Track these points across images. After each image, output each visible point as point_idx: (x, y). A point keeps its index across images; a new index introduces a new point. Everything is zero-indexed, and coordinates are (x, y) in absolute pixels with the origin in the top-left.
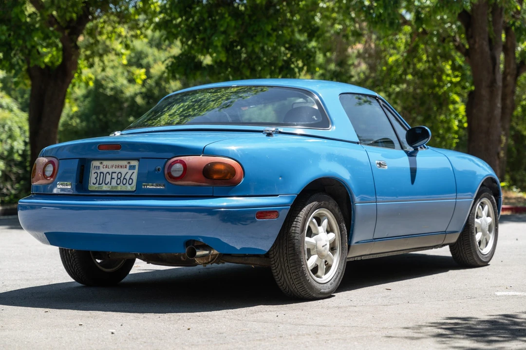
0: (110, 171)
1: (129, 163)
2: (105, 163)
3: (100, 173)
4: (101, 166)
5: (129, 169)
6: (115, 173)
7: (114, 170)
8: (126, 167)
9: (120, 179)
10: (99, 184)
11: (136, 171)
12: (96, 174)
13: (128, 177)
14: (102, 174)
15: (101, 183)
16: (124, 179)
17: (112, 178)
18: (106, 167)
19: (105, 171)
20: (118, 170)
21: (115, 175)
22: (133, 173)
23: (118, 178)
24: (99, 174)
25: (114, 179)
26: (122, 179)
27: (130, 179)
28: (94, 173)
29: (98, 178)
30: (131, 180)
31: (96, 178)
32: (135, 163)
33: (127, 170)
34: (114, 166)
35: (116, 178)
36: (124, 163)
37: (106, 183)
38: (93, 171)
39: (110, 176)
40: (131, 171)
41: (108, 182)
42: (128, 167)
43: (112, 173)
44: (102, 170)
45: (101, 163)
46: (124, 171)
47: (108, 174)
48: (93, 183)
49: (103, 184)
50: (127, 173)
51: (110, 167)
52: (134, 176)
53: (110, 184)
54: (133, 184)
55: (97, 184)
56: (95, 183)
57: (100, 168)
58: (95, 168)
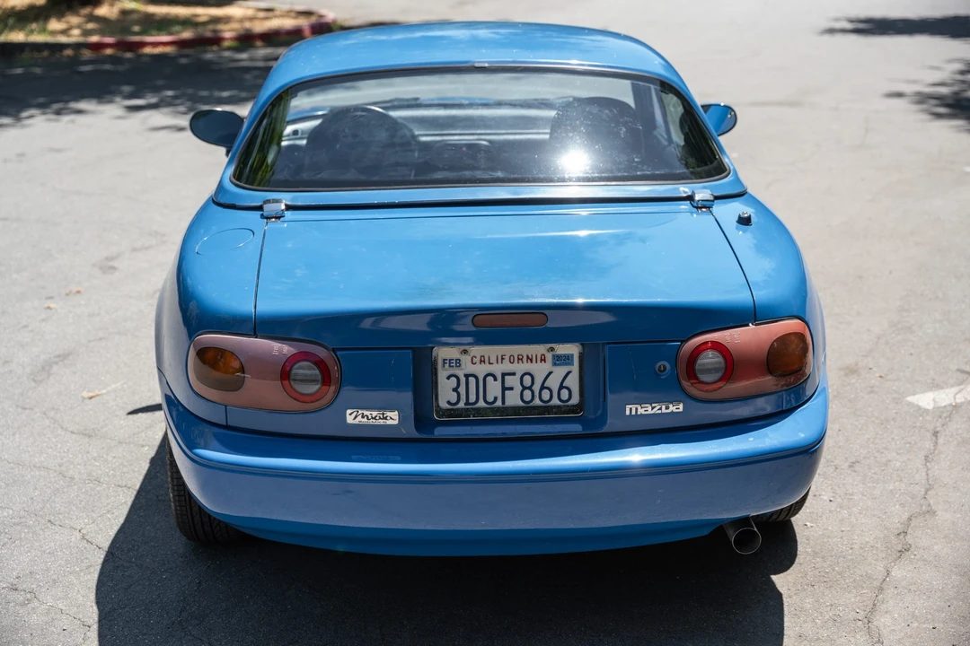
0: (498, 369)
1: (552, 349)
2: (477, 351)
3: (467, 376)
4: (466, 359)
5: (555, 364)
6: (514, 374)
7: (507, 367)
8: (543, 360)
9: (530, 388)
10: (467, 403)
11: (575, 368)
12: (454, 379)
13: (554, 383)
14: (472, 380)
15: (472, 398)
16: (543, 387)
17: (504, 389)
18: (482, 361)
19: (481, 370)
20: (520, 368)
21: (510, 381)
22: (569, 373)
23: (524, 388)
24: (463, 380)
25: (511, 389)
26: (537, 388)
27: (561, 387)
28: (448, 378)
29: (462, 390)
30: (564, 391)
31: (455, 390)
32: (573, 349)
33: (547, 367)
34: (507, 358)
35: (518, 388)
36: (539, 349)
37: (490, 399)
38: (442, 374)
39: (499, 382)
40: (560, 372)
41: (496, 399)
42: (549, 356)
43: (504, 375)
44: (470, 369)
45: (465, 352)
46: (540, 370)
47: (490, 379)
48: (449, 403)
49: (481, 404)
50: (551, 373)
51: (493, 360)
52: (573, 382)
53: (503, 402)
54: (575, 400)
55: (461, 405)
56: (454, 400)
57: (463, 363)
58: (447, 366)
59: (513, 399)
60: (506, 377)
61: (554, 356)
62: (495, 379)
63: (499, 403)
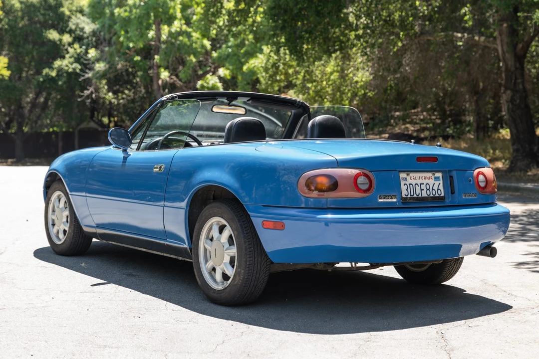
0: (419, 182)
1: (433, 174)
2: (412, 175)
3: (410, 184)
4: (408, 178)
5: (435, 180)
7: (421, 181)
8: (432, 179)
9: (429, 190)
10: (411, 195)
11: (441, 182)
12: (406, 186)
13: (436, 188)
14: (411, 186)
15: (412, 194)
16: (433, 190)
18: (414, 179)
19: (414, 182)
20: (425, 182)
22: (439, 183)
23: (427, 190)
24: (409, 186)
25: (423, 190)
26: (431, 190)
27: (438, 189)
28: (404, 185)
29: (409, 190)
30: (439, 191)
31: (407, 190)
32: (439, 175)
33: (433, 181)
34: (421, 178)
35: (425, 190)
36: (429, 175)
38: (402, 183)
39: (419, 187)
40: (437, 183)
41: (419, 194)
42: (433, 177)
43: (421, 184)
44: (409, 181)
45: (408, 175)
46: (431, 182)
47: (417, 185)
48: (405, 195)
49: (415, 196)
50: (434, 184)
51: (417, 178)
52: (441, 187)
54: (443, 195)
55: (409, 196)
56: (407, 194)
58: (403, 180)
59: (424, 195)
60: (422, 185)
63: (420, 196)
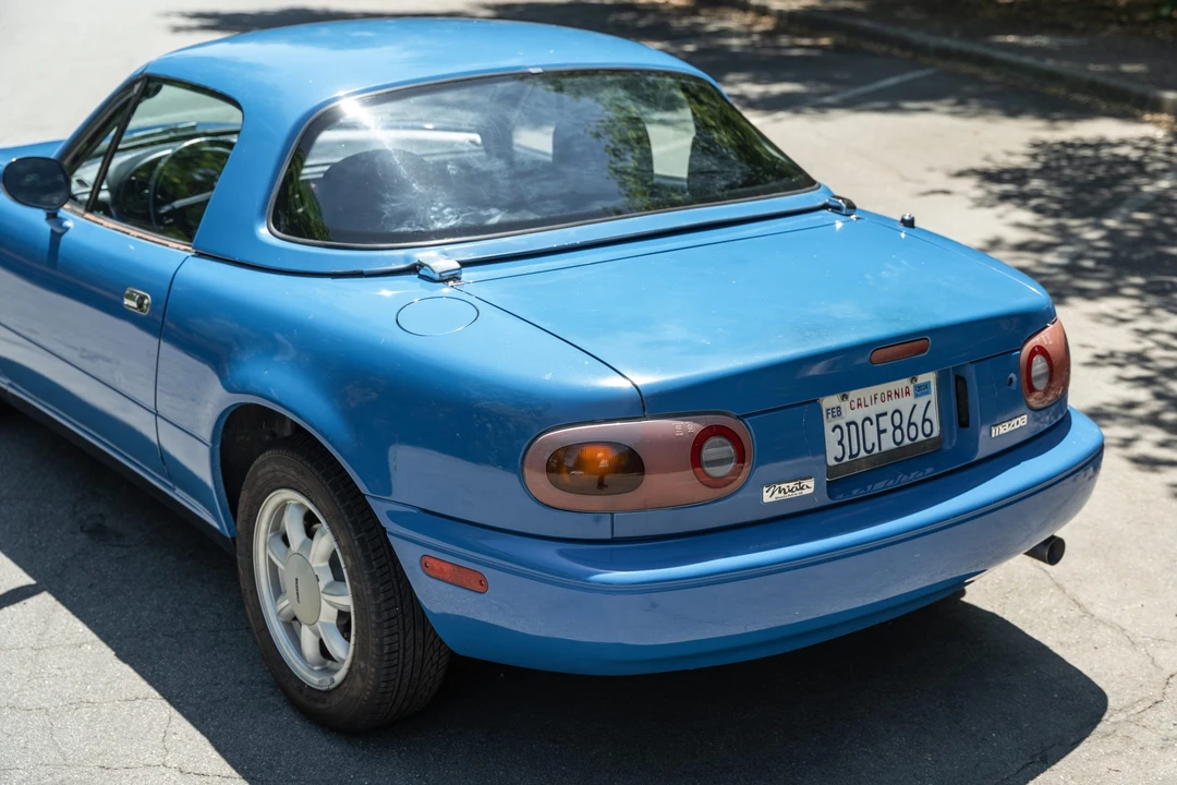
0: (872, 411)
1: (914, 381)
2: (853, 395)
3: (848, 424)
4: (845, 405)
5: (916, 396)
6: (885, 414)
7: (879, 407)
8: (908, 393)
9: (900, 427)
10: (851, 456)
11: (933, 396)
12: (838, 430)
13: (918, 417)
14: (853, 427)
15: (855, 451)
16: (910, 424)
17: (880, 432)
18: (859, 405)
19: (858, 415)
20: (889, 406)
21: (885, 423)
22: (929, 402)
23: (895, 428)
24: (845, 428)
25: (885, 431)
26: (905, 426)
27: (924, 420)
28: (833, 431)
29: (846, 442)
30: (928, 424)
31: (840, 443)
32: (930, 377)
33: (911, 399)
34: (878, 397)
35: (890, 430)
36: (904, 383)
37: (869, 447)
38: (828, 426)
39: (875, 426)
40: (922, 402)
41: (873, 445)
42: (912, 389)
43: (878, 416)
44: (850, 416)
45: (845, 397)
46: (905, 404)
47: (867, 423)
48: (836, 459)
49: (863, 454)
50: (915, 406)
51: (868, 402)
52: (933, 414)
53: (880, 449)
54: (936, 432)
55: (846, 459)
56: (839, 456)
57: (843, 410)
58: (830, 416)
59: (888, 444)
60: (880, 419)
61: (915, 387)
62: (872, 424)
63: (876, 450)
